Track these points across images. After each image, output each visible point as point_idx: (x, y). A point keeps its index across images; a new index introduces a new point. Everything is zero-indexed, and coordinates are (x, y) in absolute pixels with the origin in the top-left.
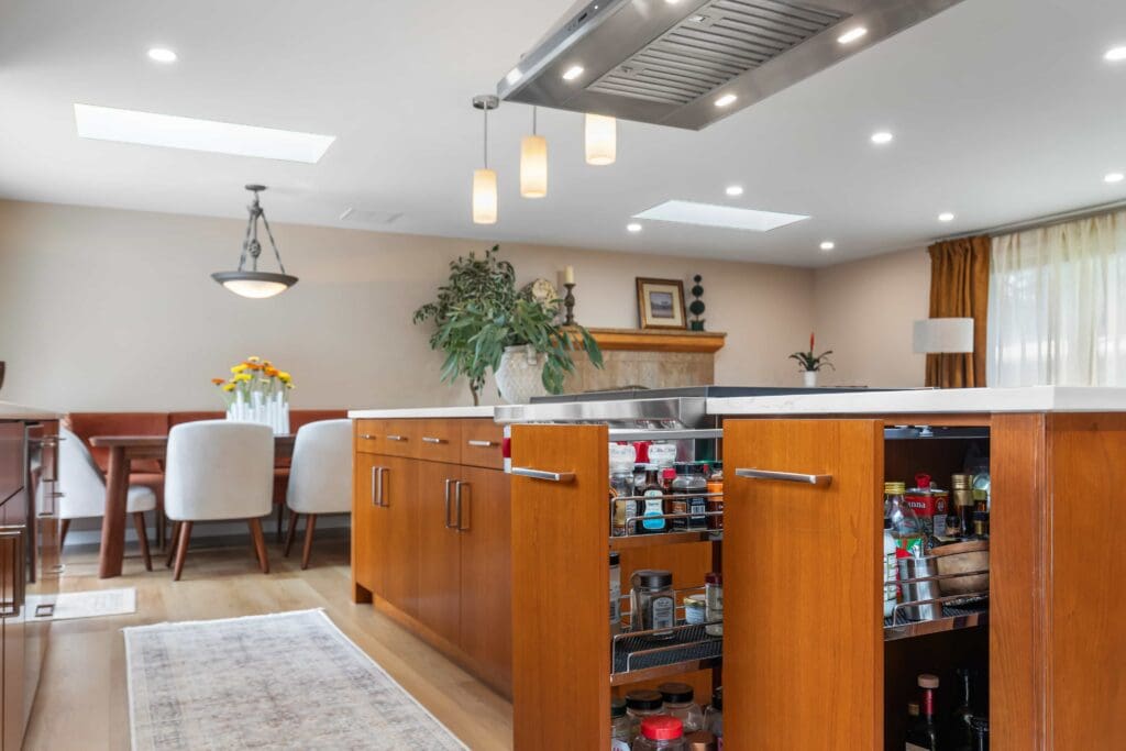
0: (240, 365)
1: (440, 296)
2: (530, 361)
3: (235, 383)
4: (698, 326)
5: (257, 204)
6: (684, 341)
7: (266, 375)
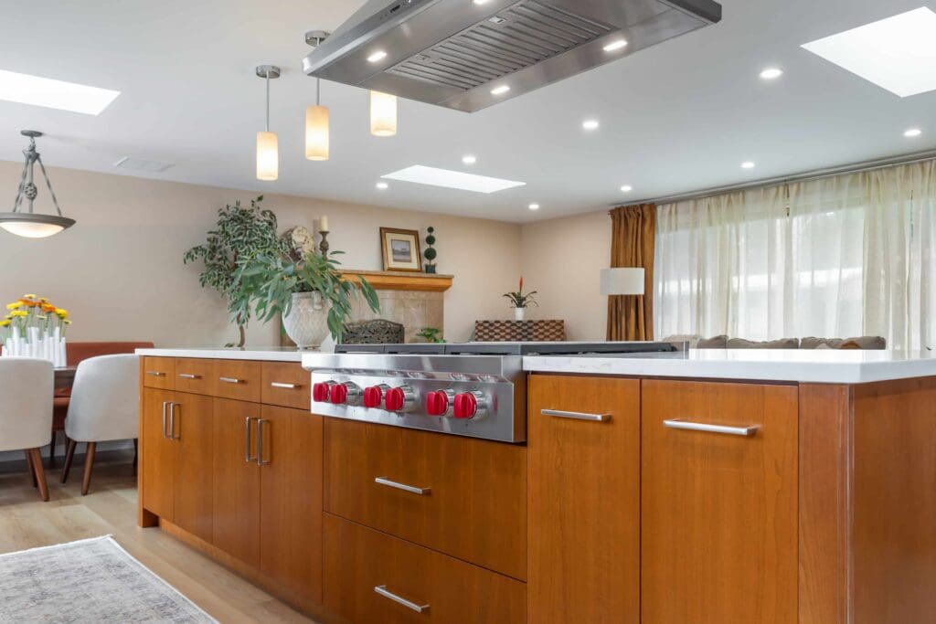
0: (15, 302)
1: (209, 240)
2: (316, 307)
3: (10, 318)
4: (431, 269)
5: (33, 149)
6: (420, 281)
7: (43, 311)
